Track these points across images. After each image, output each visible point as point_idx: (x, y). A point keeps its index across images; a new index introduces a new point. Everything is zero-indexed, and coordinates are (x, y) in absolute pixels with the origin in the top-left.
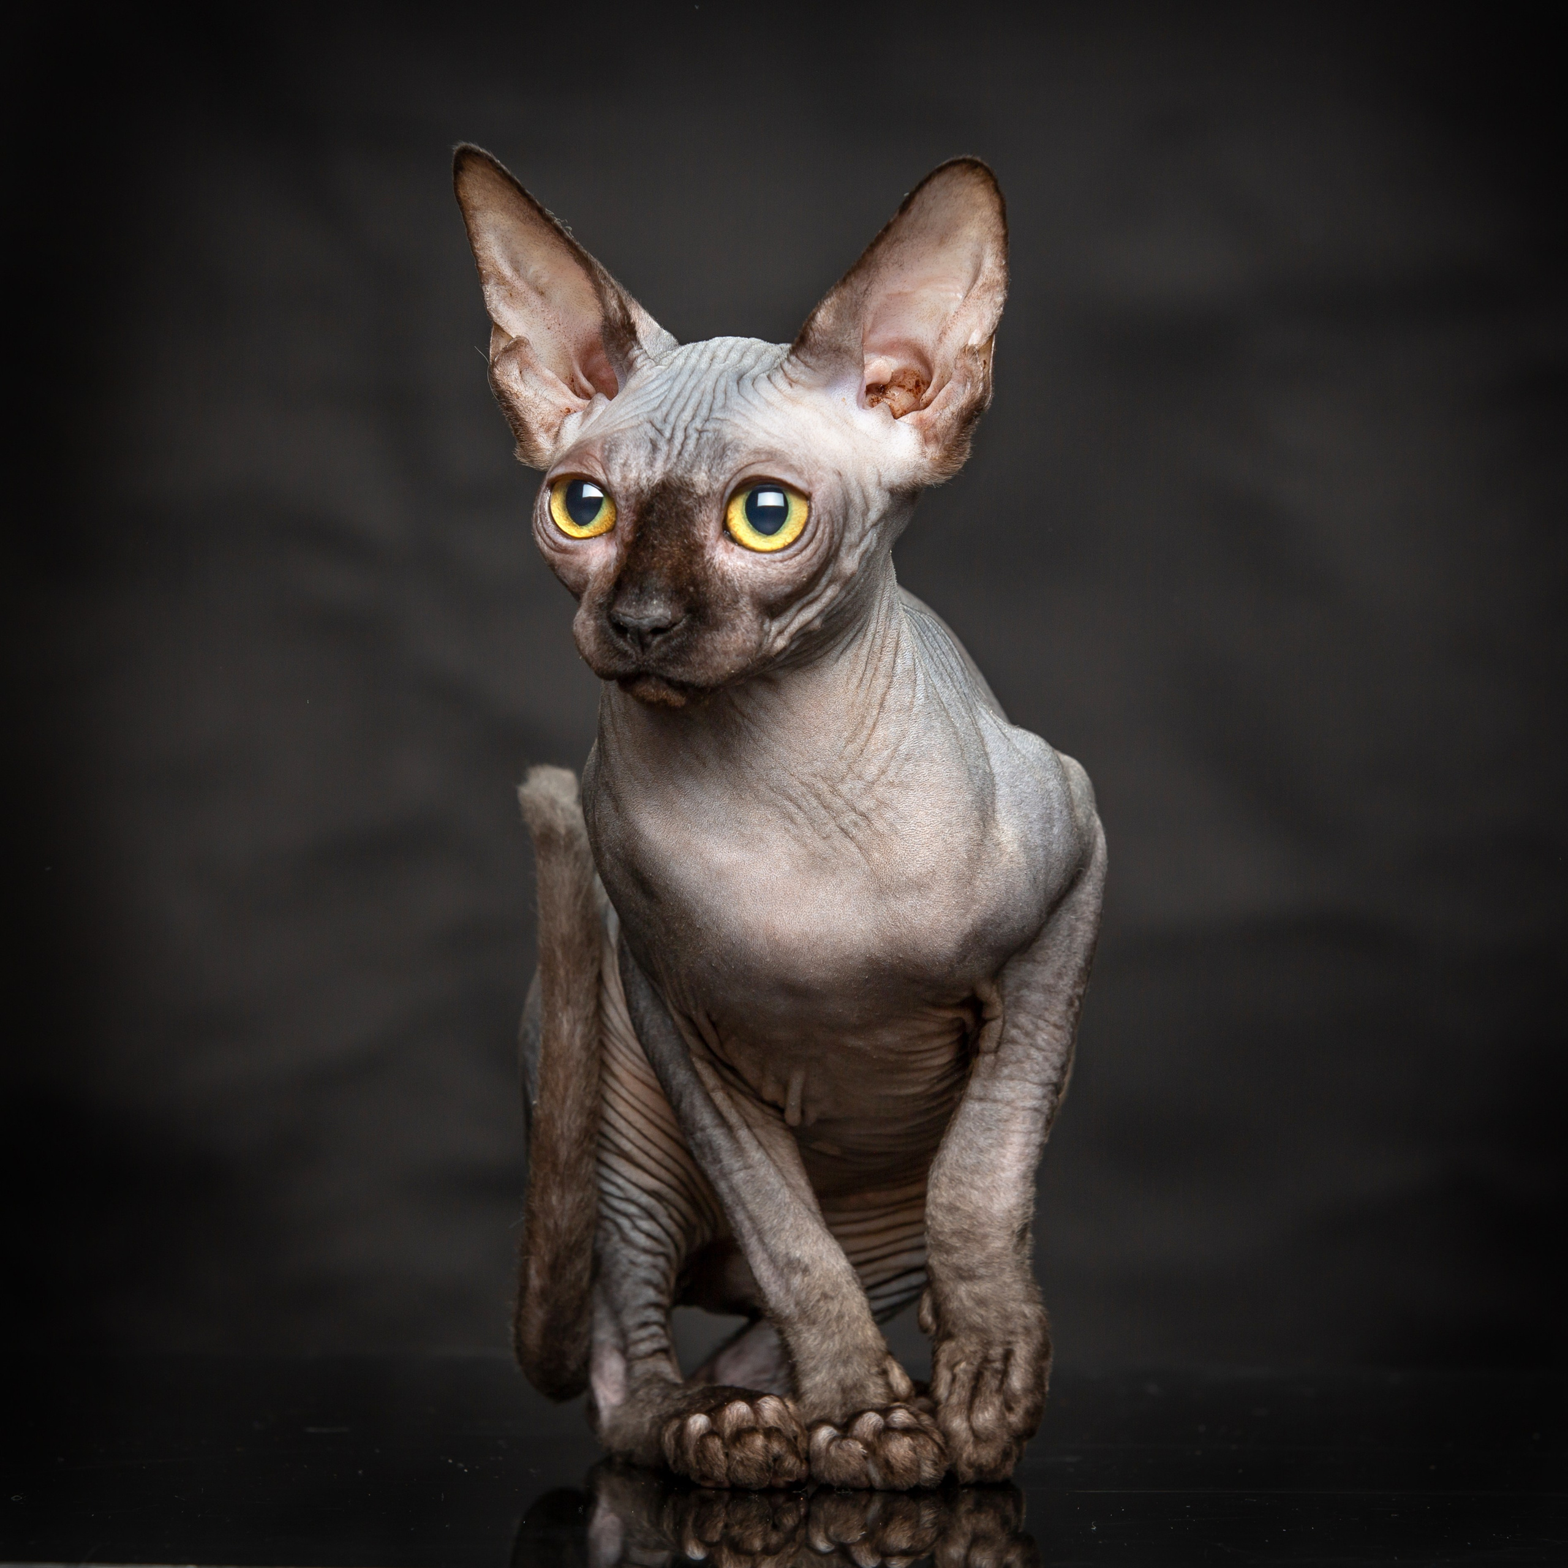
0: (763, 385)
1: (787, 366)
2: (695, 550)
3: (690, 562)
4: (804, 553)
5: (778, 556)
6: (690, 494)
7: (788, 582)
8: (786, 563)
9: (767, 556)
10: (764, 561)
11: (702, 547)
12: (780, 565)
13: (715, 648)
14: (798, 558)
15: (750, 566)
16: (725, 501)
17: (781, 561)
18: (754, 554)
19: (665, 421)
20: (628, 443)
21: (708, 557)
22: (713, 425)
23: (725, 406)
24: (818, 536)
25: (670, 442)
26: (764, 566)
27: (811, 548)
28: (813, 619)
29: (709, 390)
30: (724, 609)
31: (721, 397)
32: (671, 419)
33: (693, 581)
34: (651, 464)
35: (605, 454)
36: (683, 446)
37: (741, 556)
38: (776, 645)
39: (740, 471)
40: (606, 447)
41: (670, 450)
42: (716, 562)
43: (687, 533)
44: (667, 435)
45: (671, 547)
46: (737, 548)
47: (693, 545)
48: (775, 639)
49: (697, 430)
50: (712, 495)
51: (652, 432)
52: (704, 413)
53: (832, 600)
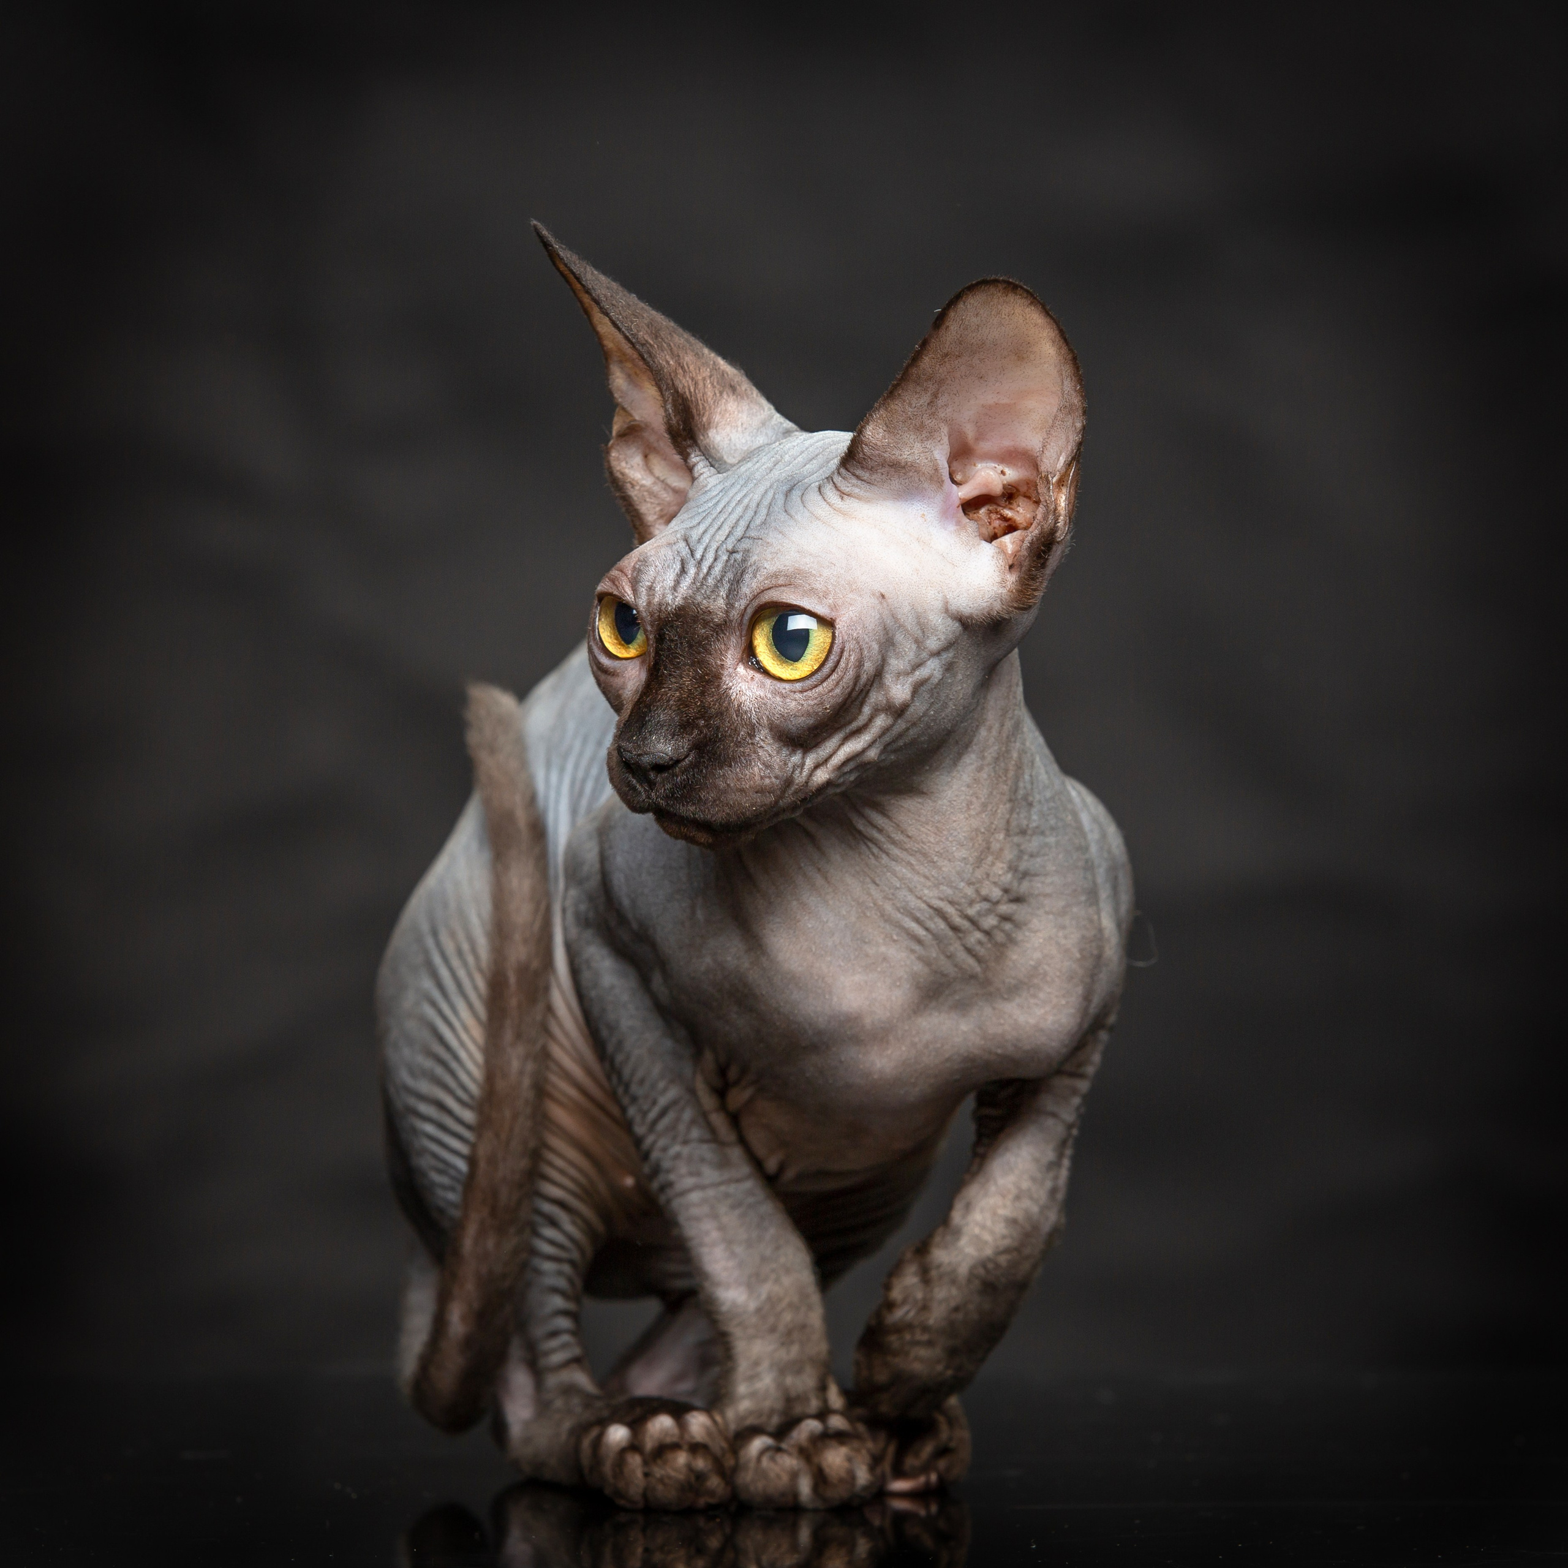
0: (813, 496)
1: (837, 479)
2: (710, 679)
3: (703, 693)
4: (825, 684)
5: (798, 686)
6: (706, 624)
7: (809, 714)
8: (805, 694)
9: (787, 686)
10: (784, 691)
11: (718, 677)
12: (798, 696)
13: (728, 785)
14: (820, 689)
15: (769, 695)
16: (745, 627)
17: (801, 692)
18: (775, 682)
19: (699, 541)
20: (657, 563)
21: (725, 687)
22: (745, 544)
23: (764, 523)
24: (842, 664)
25: (699, 563)
26: (784, 697)
27: (834, 677)
28: (864, 751)
29: (753, 505)
30: (738, 744)
31: (763, 511)
32: (706, 539)
33: (704, 713)
34: (675, 588)
35: (635, 574)
36: (710, 568)
37: (762, 685)
38: (815, 778)
39: (755, 597)
40: (637, 566)
41: (697, 574)
42: (733, 693)
43: (702, 663)
44: (698, 556)
45: (682, 678)
46: (758, 676)
47: (707, 674)
48: (811, 775)
49: (728, 551)
50: (731, 621)
51: (685, 552)
52: (739, 532)
53: (885, 731)
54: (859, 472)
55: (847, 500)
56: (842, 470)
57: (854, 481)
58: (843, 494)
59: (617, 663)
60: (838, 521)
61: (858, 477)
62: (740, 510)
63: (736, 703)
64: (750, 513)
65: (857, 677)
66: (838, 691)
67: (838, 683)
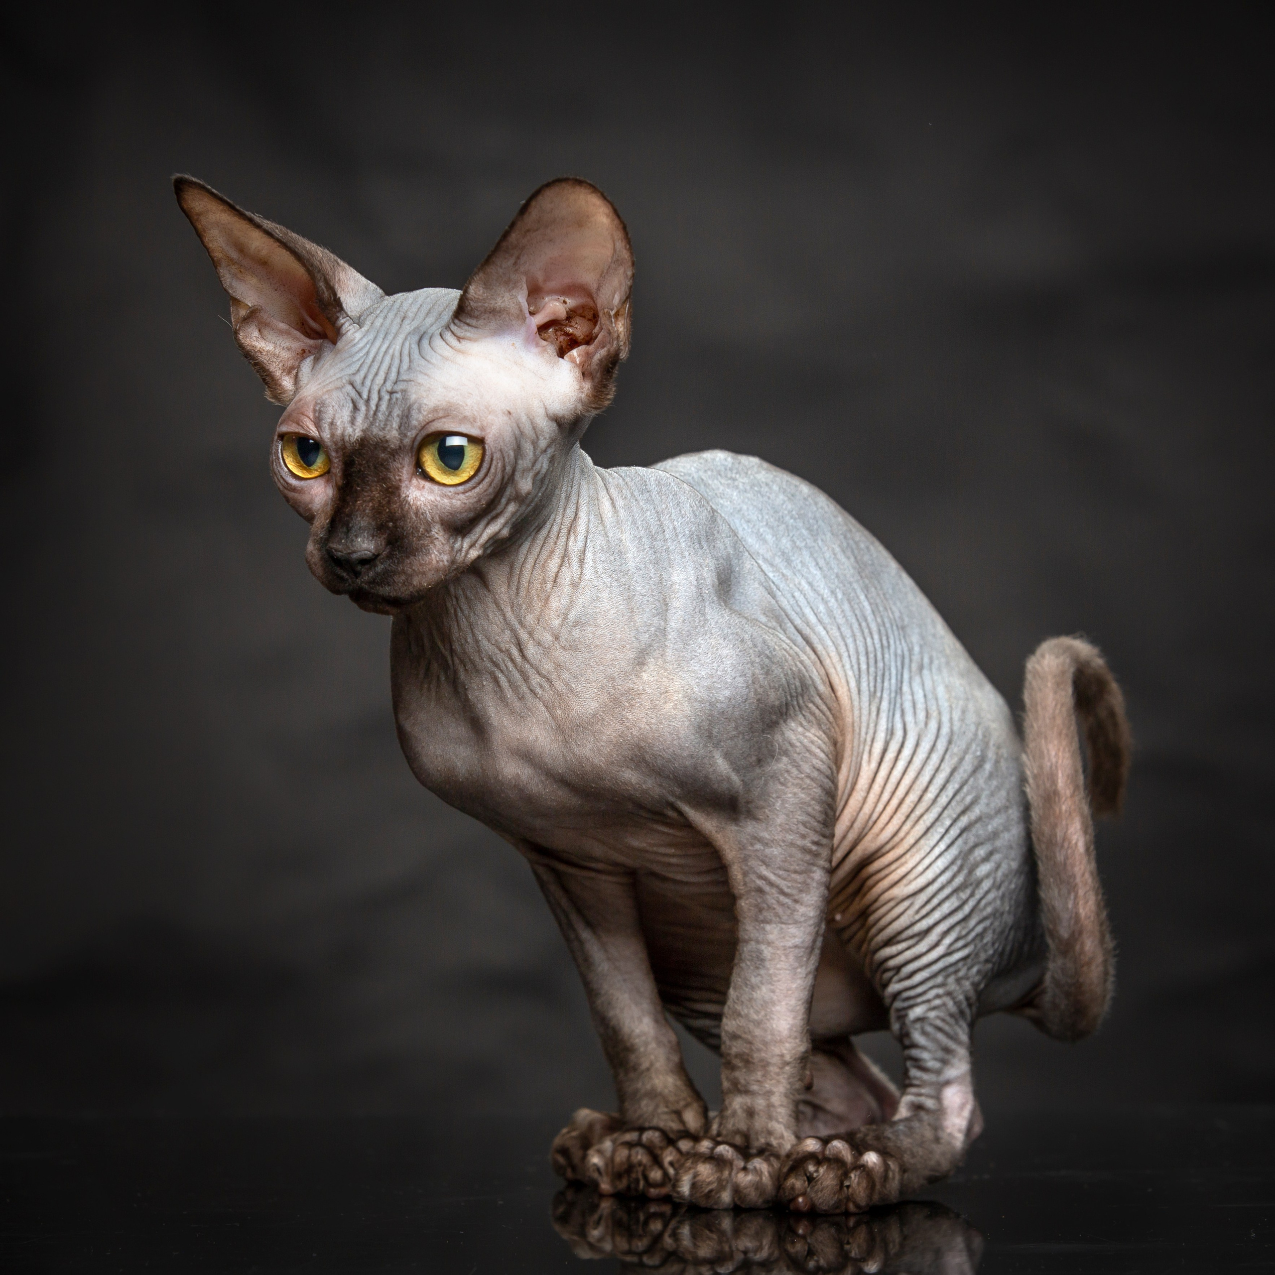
2: (393, 491)
3: (389, 502)
4: (481, 486)
5: (461, 488)
6: (384, 449)
7: (470, 510)
8: (467, 494)
9: (452, 489)
10: (450, 494)
11: (398, 488)
12: (462, 496)
13: (414, 570)
14: (477, 490)
15: (438, 499)
16: (415, 450)
17: (463, 493)
18: (441, 488)
19: (363, 383)
20: (334, 404)
21: (404, 496)
22: (400, 386)
23: (410, 368)
24: (493, 470)
25: (368, 401)
26: (450, 498)
27: (487, 480)
28: (500, 530)
29: (397, 354)
30: (419, 538)
31: (406, 359)
32: (368, 383)
33: (392, 517)
34: (353, 421)
35: (317, 415)
36: (377, 406)
37: (431, 491)
38: (469, 556)
39: (423, 428)
40: (317, 408)
41: (368, 410)
42: (411, 499)
43: (385, 479)
44: (365, 396)
45: (372, 492)
46: (428, 485)
47: (390, 487)
48: (467, 552)
49: (388, 392)
50: (405, 447)
51: (353, 394)
52: (393, 376)
53: (514, 514)
54: (468, 321)
55: (463, 342)
56: (456, 321)
57: (466, 327)
58: (459, 339)
59: (302, 483)
60: (460, 358)
61: (468, 325)
62: (388, 359)
63: (414, 507)
64: (396, 362)
65: (503, 478)
66: (491, 490)
67: (490, 485)
